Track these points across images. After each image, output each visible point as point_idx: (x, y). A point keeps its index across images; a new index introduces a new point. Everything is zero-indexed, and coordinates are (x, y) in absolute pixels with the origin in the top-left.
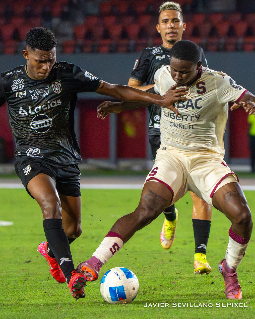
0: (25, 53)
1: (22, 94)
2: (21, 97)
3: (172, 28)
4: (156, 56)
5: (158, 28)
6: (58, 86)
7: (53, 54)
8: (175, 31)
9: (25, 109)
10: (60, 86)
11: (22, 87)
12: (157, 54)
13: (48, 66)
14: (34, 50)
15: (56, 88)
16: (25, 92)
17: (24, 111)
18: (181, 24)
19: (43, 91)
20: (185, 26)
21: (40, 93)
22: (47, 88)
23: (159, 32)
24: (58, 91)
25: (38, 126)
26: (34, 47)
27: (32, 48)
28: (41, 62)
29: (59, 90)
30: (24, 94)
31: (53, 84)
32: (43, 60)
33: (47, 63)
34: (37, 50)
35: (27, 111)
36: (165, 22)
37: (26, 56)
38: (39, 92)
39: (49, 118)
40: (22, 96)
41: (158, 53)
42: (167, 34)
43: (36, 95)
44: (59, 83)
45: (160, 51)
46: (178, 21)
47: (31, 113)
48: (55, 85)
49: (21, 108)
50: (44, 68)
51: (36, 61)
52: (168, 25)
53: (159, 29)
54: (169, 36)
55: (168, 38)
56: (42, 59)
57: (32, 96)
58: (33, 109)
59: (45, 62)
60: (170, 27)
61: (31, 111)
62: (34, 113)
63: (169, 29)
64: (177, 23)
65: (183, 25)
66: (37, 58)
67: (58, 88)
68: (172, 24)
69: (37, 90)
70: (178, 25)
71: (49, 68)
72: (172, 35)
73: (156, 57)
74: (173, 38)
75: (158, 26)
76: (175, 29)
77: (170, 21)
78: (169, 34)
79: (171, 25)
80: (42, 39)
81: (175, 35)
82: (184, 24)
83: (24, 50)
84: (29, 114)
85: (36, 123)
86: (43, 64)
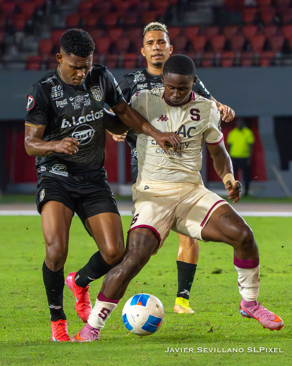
0: (59, 56)
1: (63, 103)
2: (63, 107)
3: (158, 50)
4: (138, 85)
5: (142, 51)
6: (98, 93)
7: (90, 61)
8: (161, 53)
9: (69, 121)
10: (100, 92)
11: (61, 95)
12: (139, 83)
13: (83, 73)
14: (69, 55)
15: (96, 95)
16: (65, 101)
17: (68, 123)
18: (168, 45)
19: (83, 98)
20: (172, 49)
21: (81, 100)
22: (87, 95)
23: (144, 55)
24: (99, 99)
25: (80, 137)
26: (69, 52)
27: (67, 52)
28: (76, 68)
29: (99, 97)
30: (64, 103)
31: (93, 91)
32: (79, 66)
33: (82, 70)
34: (72, 55)
35: (71, 122)
36: (150, 44)
37: (60, 60)
38: (79, 99)
39: (92, 129)
40: (63, 105)
41: (140, 81)
42: (152, 56)
43: (77, 103)
44: (98, 89)
45: (143, 78)
46: (164, 42)
47: (75, 124)
48: (95, 92)
49: (65, 119)
50: (79, 75)
51: (71, 66)
52: (154, 47)
53: (144, 52)
54: (154, 59)
55: (154, 61)
56: (76, 65)
57: (74, 104)
58: (77, 120)
59: (80, 68)
60: (155, 48)
61: (75, 121)
62: (78, 124)
63: (155, 51)
64: (163, 45)
65: (169, 47)
66: (72, 64)
67: (98, 95)
68: (157, 45)
69: (77, 98)
70: (165, 47)
71: (84, 74)
72: (158, 57)
73: (138, 87)
74: (159, 61)
75: (142, 49)
76: (161, 50)
77: (155, 42)
78: (154, 56)
79: (156, 47)
80: (79, 45)
81: (161, 57)
82: (171, 47)
83: (58, 54)
84: (72, 125)
85: (78, 134)
86: (78, 71)
